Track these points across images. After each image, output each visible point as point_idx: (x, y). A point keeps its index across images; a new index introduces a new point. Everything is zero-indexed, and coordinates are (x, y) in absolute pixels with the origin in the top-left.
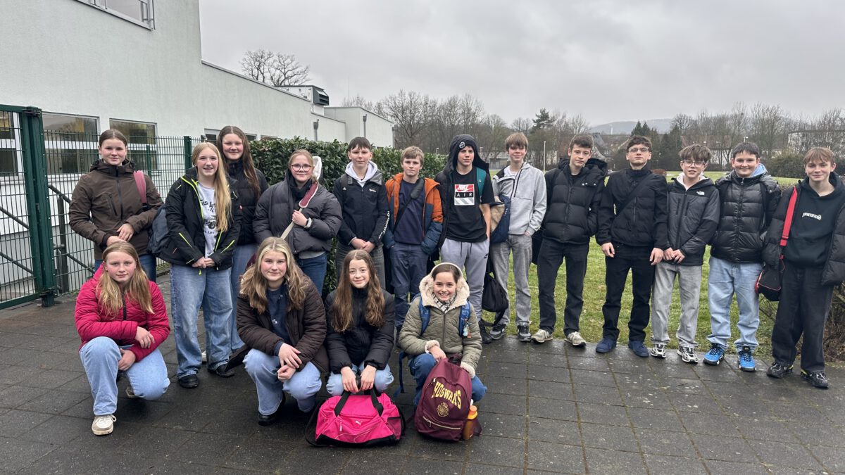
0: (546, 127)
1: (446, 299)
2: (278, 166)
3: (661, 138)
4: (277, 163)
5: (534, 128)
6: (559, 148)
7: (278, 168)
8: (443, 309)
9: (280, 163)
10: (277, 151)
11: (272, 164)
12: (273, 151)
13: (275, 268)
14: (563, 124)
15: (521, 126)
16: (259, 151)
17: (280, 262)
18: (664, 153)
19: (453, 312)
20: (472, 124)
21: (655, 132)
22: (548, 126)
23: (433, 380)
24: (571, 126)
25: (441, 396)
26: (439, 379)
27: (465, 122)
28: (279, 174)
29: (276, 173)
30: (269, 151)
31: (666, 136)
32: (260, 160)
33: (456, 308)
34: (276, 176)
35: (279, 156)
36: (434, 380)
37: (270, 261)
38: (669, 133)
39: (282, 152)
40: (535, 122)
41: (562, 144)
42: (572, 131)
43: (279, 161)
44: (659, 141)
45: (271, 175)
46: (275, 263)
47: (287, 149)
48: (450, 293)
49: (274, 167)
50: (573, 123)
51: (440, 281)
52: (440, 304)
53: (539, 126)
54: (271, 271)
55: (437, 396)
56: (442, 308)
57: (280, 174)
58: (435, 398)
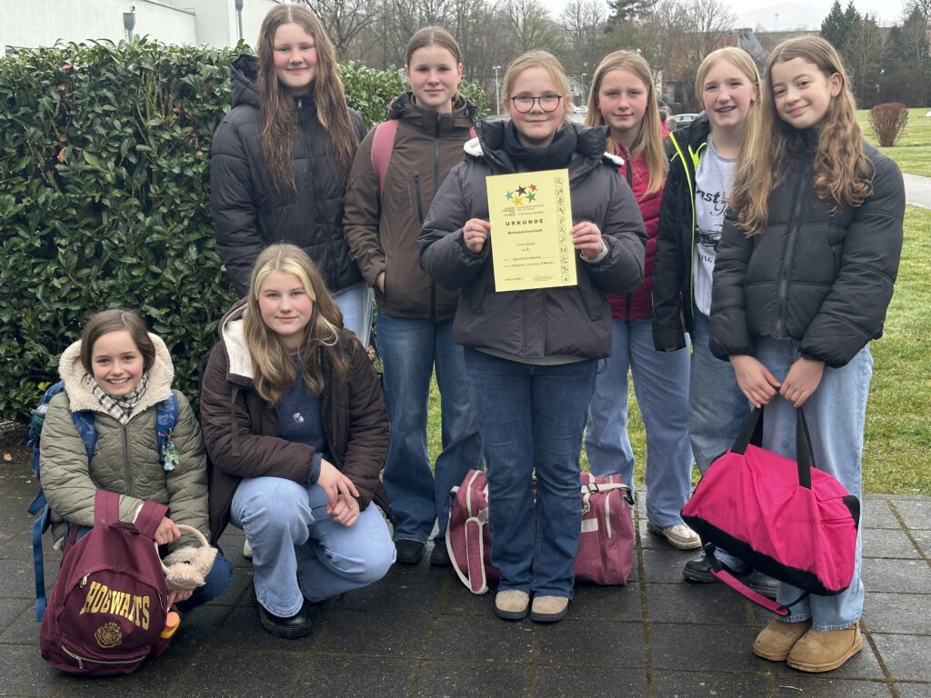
0: (636, 18)
1: (125, 389)
2: (106, 107)
3: (884, 37)
4: (105, 100)
5: (612, 20)
6: (667, 62)
7: (107, 113)
8: (116, 413)
9: (113, 100)
10: (103, 71)
11: (91, 103)
12: (94, 71)
13: (286, 307)
14: (674, 11)
15: (582, 17)
16: (57, 73)
17: (294, 293)
18: (891, 69)
19: (143, 418)
20: (475, 15)
21: (873, 22)
22: (643, 15)
23: (82, 579)
24: (691, 13)
25: (104, 610)
26: (95, 576)
27: (459, 10)
28: (111, 127)
29: (104, 125)
30: (82, 71)
31: (894, 31)
32: (61, 93)
33: (149, 409)
34: (102, 131)
35: (108, 84)
36: (85, 579)
37: (275, 294)
38: (901, 23)
39: (115, 73)
40: (613, 6)
41: (674, 54)
42: (694, 25)
43: (110, 95)
44: (879, 43)
45: (91, 130)
46: (285, 297)
47: (127, 64)
48: (131, 377)
49: (98, 109)
50: (697, 8)
51: (104, 353)
52: (108, 403)
53: (622, 15)
54: (281, 315)
55: (95, 610)
56: (114, 410)
57: (113, 128)
58: (89, 615)
